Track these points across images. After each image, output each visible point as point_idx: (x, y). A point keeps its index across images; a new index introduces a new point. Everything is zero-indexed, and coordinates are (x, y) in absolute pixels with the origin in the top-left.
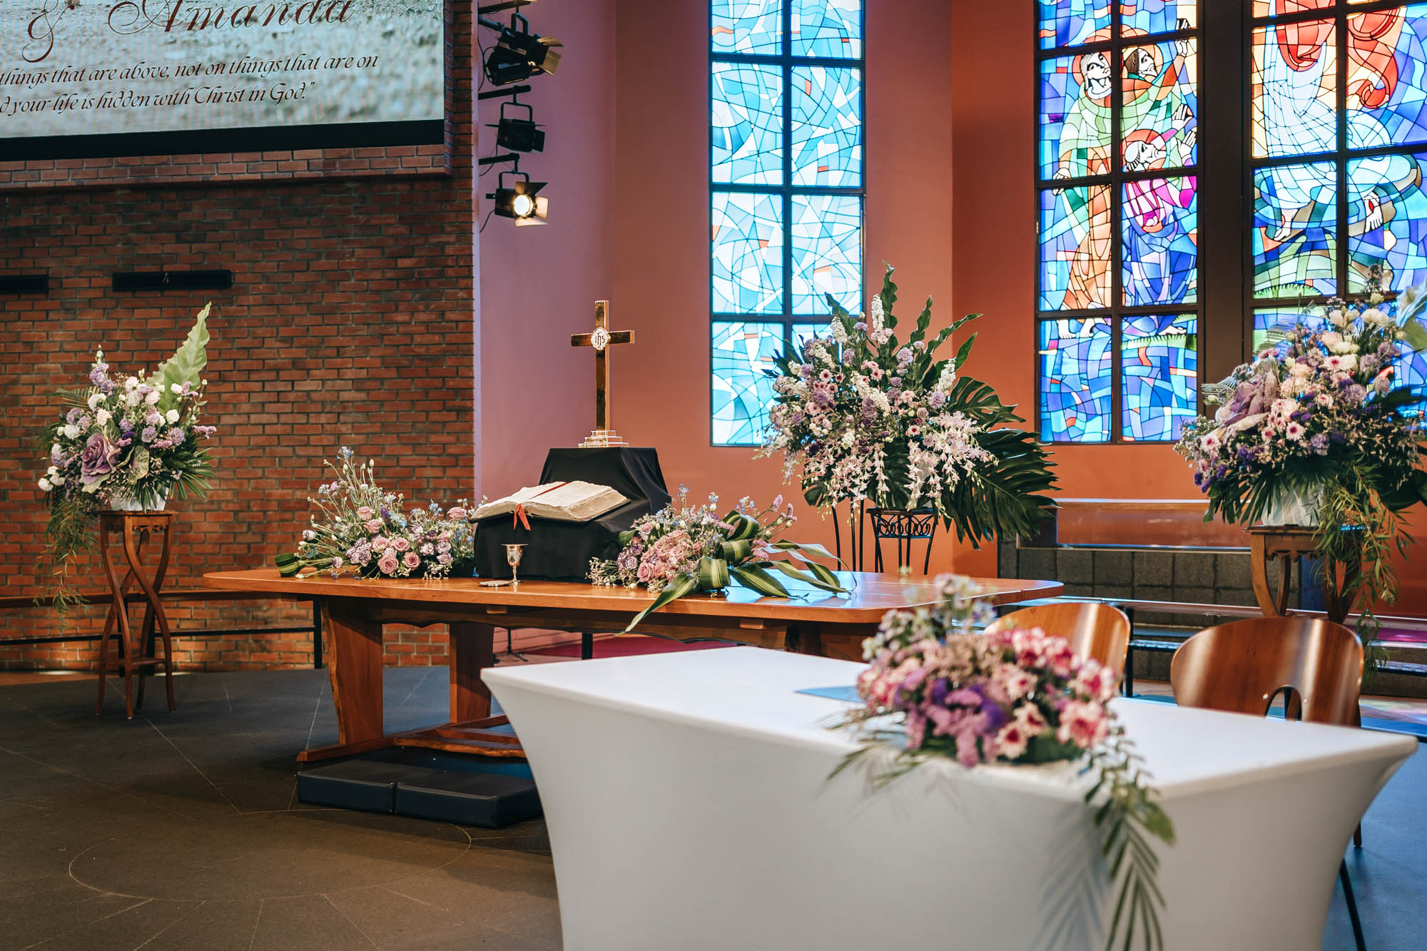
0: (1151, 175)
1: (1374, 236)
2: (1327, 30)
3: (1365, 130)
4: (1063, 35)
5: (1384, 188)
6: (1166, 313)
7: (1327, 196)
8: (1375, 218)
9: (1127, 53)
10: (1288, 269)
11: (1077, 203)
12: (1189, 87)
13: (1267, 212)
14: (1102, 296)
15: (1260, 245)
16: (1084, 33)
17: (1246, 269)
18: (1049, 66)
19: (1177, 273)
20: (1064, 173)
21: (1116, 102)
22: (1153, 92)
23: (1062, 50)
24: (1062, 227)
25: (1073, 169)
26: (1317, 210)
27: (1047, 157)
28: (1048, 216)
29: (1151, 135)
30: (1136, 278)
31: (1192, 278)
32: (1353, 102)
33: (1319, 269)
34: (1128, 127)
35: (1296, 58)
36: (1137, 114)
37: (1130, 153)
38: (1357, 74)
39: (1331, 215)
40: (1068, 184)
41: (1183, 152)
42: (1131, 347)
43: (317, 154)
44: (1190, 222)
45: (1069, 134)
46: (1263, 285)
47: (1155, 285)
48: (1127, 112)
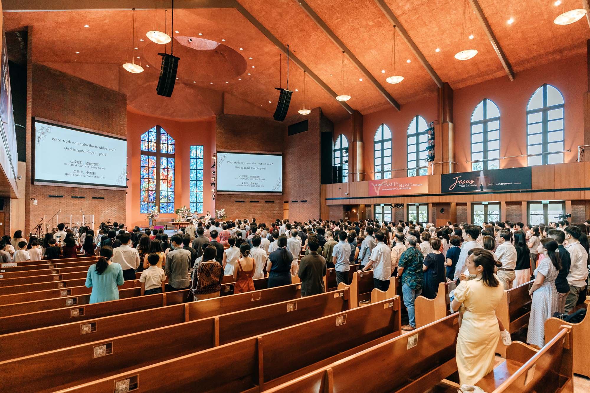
0: (151, 190)
1: (170, 198)
2: (166, 181)
3: (169, 190)
4: (143, 177)
5: (170, 194)
6: (153, 203)
7: (166, 194)
8: (170, 196)
9: (149, 180)
10: (163, 200)
11: (144, 192)
12: (155, 183)
13: (161, 195)
14: (147, 200)
15: (161, 197)
16: (145, 177)
17: (160, 199)
18: (142, 179)
19: (154, 199)
20: (143, 189)
21: (148, 184)
22: (152, 184)
23: (143, 178)
24: (143, 194)
25: (144, 189)
26: (165, 195)
27: (141, 187)
28: (141, 193)
29: (151, 187)
30: (150, 199)
31: (155, 200)
32: (168, 187)
33: (165, 200)
34: (149, 186)
35: (164, 183)
36: (150, 185)
37: (149, 188)
38: (168, 185)
39: (166, 196)
40: (143, 190)
41: (154, 189)
42: (149, 205)
43: (115, 188)
44: (155, 195)
45: (143, 185)
46: (161, 201)
47: (152, 200)
48: (149, 185)
